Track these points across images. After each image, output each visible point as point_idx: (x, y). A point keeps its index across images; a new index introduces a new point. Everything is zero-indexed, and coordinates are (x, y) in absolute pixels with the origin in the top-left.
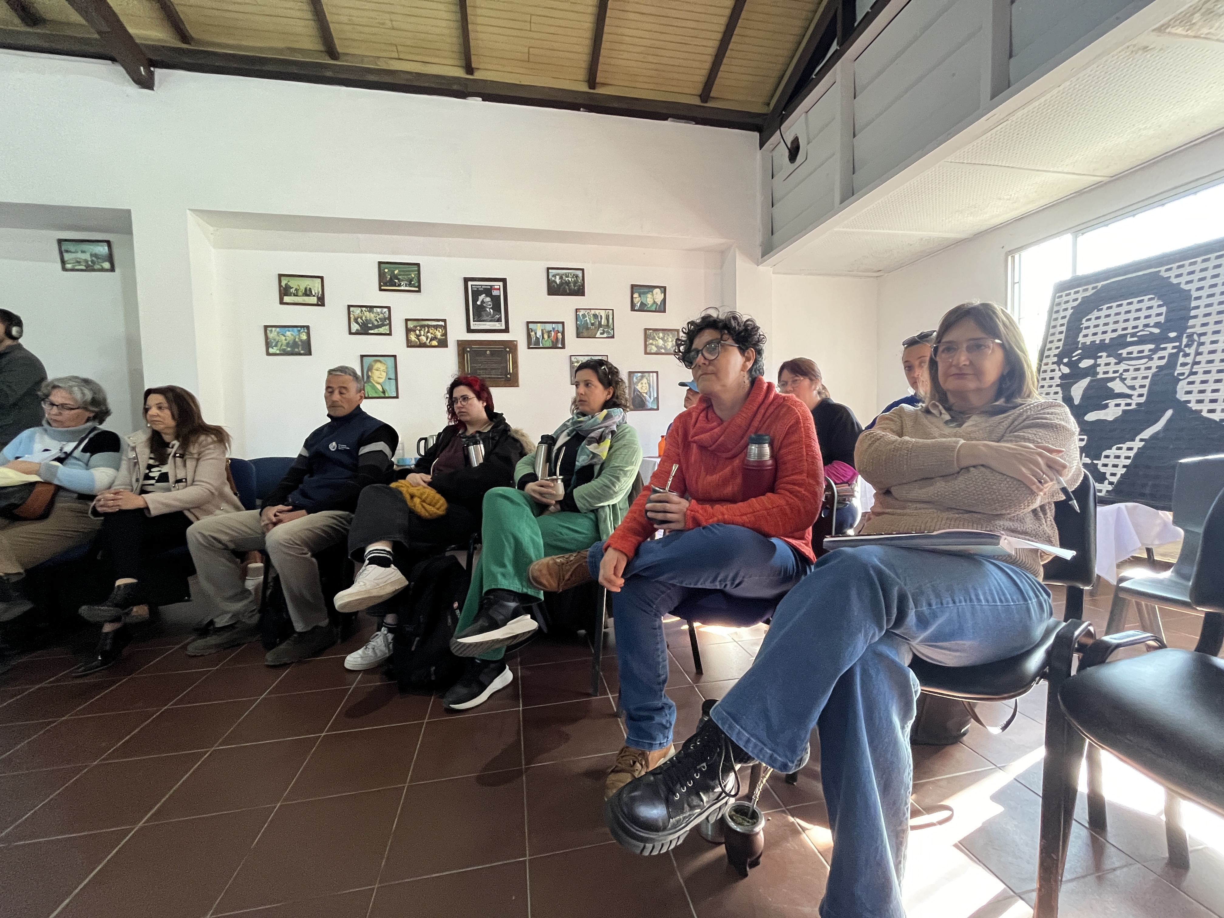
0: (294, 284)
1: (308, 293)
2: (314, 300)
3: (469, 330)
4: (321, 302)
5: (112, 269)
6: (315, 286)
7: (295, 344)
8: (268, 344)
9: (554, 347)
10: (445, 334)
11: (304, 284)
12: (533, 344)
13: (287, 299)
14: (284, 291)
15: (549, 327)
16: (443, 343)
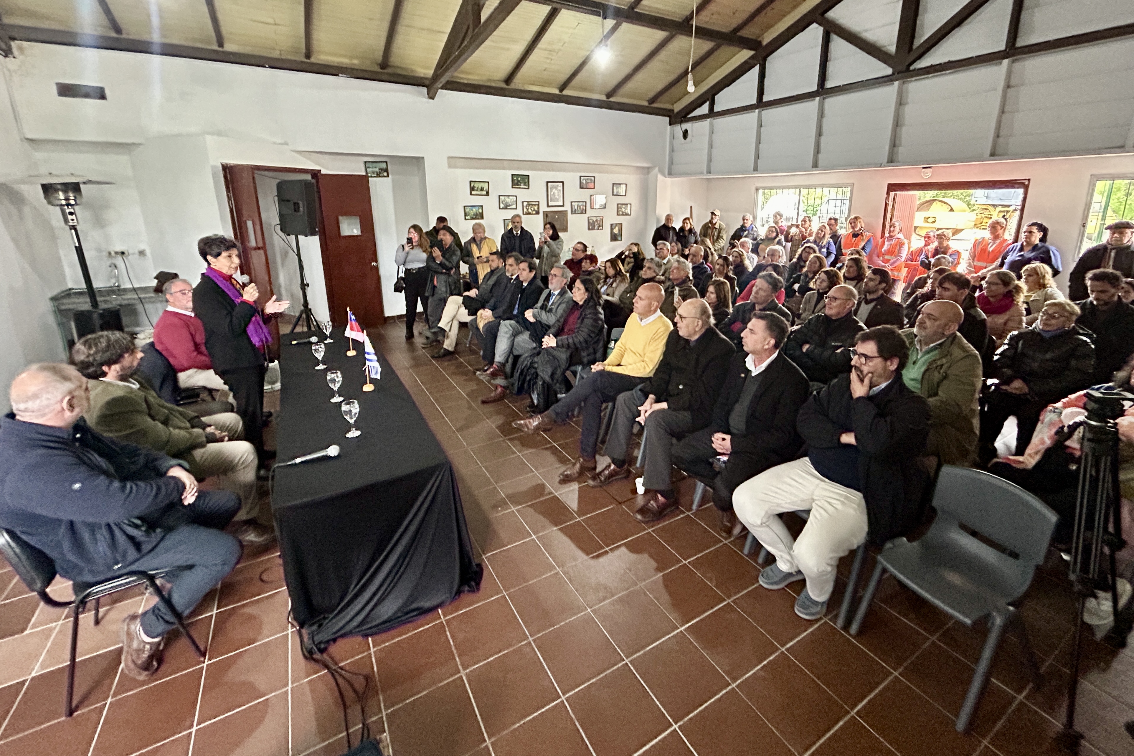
0: (476, 185)
1: (482, 189)
2: (484, 193)
3: (548, 206)
4: (488, 194)
5: (388, 176)
6: (485, 186)
7: (476, 215)
8: (466, 215)
9: (582, 213)
10: (538, 208)
11: (480, 185)
12: (573, 212)
13: (473, 193)
14: (472, 189)
15: (580, 204)
16: (538, 213)
